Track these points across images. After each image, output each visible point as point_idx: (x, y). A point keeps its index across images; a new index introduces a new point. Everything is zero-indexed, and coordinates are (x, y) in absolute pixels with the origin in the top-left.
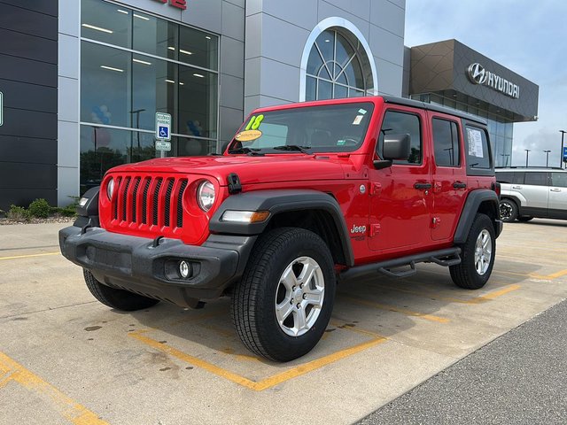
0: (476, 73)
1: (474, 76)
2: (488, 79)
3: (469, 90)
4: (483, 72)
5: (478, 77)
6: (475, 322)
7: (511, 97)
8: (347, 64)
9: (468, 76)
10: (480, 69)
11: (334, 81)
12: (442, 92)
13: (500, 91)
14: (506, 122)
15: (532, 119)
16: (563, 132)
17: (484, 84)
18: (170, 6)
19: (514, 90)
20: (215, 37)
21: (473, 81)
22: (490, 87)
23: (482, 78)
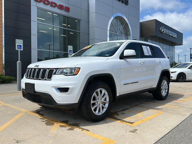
4: (165, 29)
5: (163, 31)
6: (186, 107)
7: (174, 38)
9: (160, 31)
10: (164, 29)
11: (118, 34)
12: (152, 37)
13: (170, 36)
14: (173, 46)
15: (181, 45)
16: (191, 49)
17: (165, 34)
18: (65, 11)
19: (175, 36)
20: (79, 20)
21: (162, 33)
23: (165, 31)
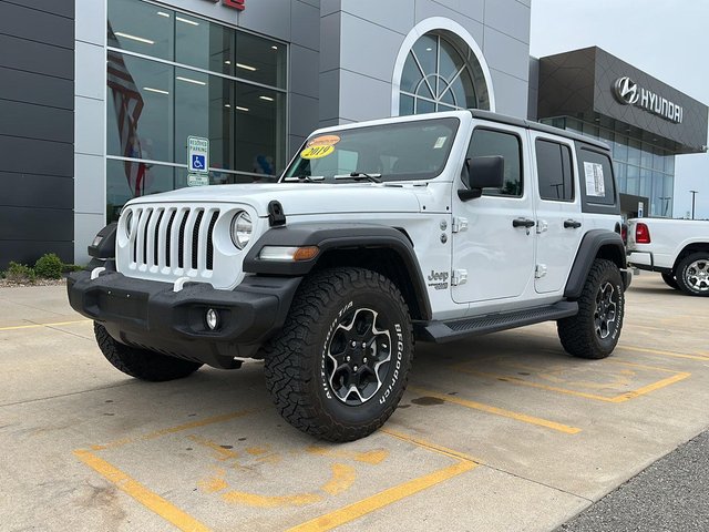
0: (625, 90)
1: (623, 95)
2: (641, 98)
3: (616, 112)
4: (634, 88)
5: (628, 96)
7: (672, 121)
8: (454, 78)
10: (630, 85)
11: (437, 101)
12: (581, 115)
13: (656, 114)
14: (665, 154)
15: (700, 150)
17: (635, 105)
19: (677, 113)
20: (283, 45)
21: (622, 101)
22: (643, 108)
23: (633, 96)
